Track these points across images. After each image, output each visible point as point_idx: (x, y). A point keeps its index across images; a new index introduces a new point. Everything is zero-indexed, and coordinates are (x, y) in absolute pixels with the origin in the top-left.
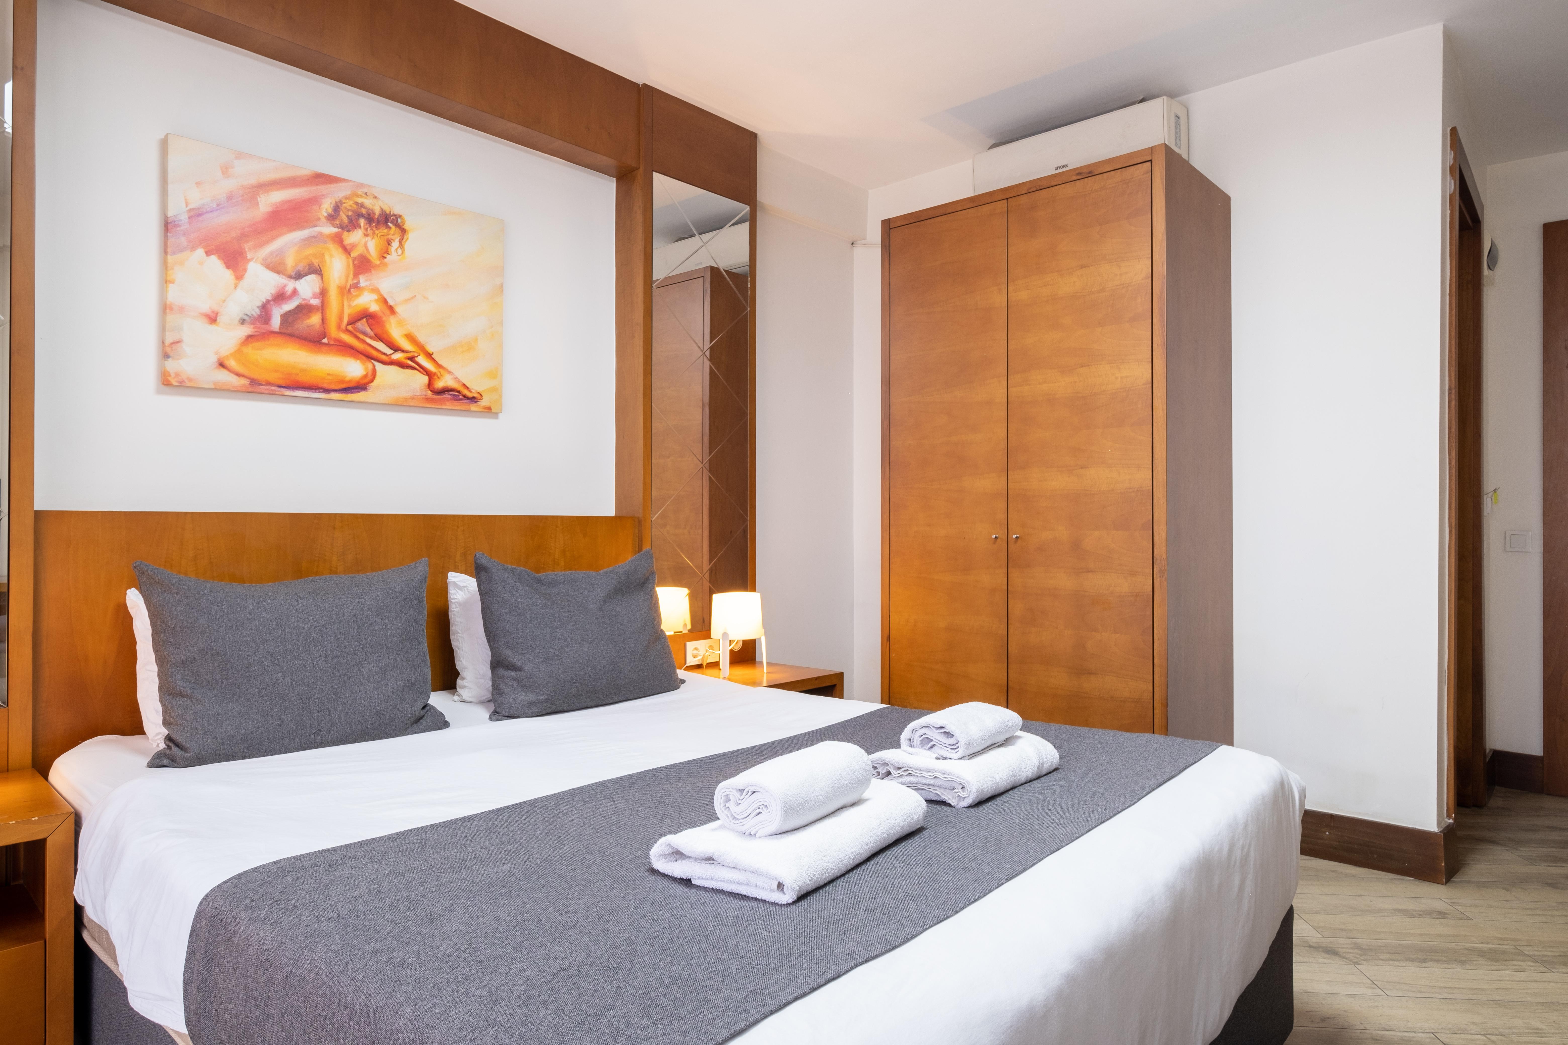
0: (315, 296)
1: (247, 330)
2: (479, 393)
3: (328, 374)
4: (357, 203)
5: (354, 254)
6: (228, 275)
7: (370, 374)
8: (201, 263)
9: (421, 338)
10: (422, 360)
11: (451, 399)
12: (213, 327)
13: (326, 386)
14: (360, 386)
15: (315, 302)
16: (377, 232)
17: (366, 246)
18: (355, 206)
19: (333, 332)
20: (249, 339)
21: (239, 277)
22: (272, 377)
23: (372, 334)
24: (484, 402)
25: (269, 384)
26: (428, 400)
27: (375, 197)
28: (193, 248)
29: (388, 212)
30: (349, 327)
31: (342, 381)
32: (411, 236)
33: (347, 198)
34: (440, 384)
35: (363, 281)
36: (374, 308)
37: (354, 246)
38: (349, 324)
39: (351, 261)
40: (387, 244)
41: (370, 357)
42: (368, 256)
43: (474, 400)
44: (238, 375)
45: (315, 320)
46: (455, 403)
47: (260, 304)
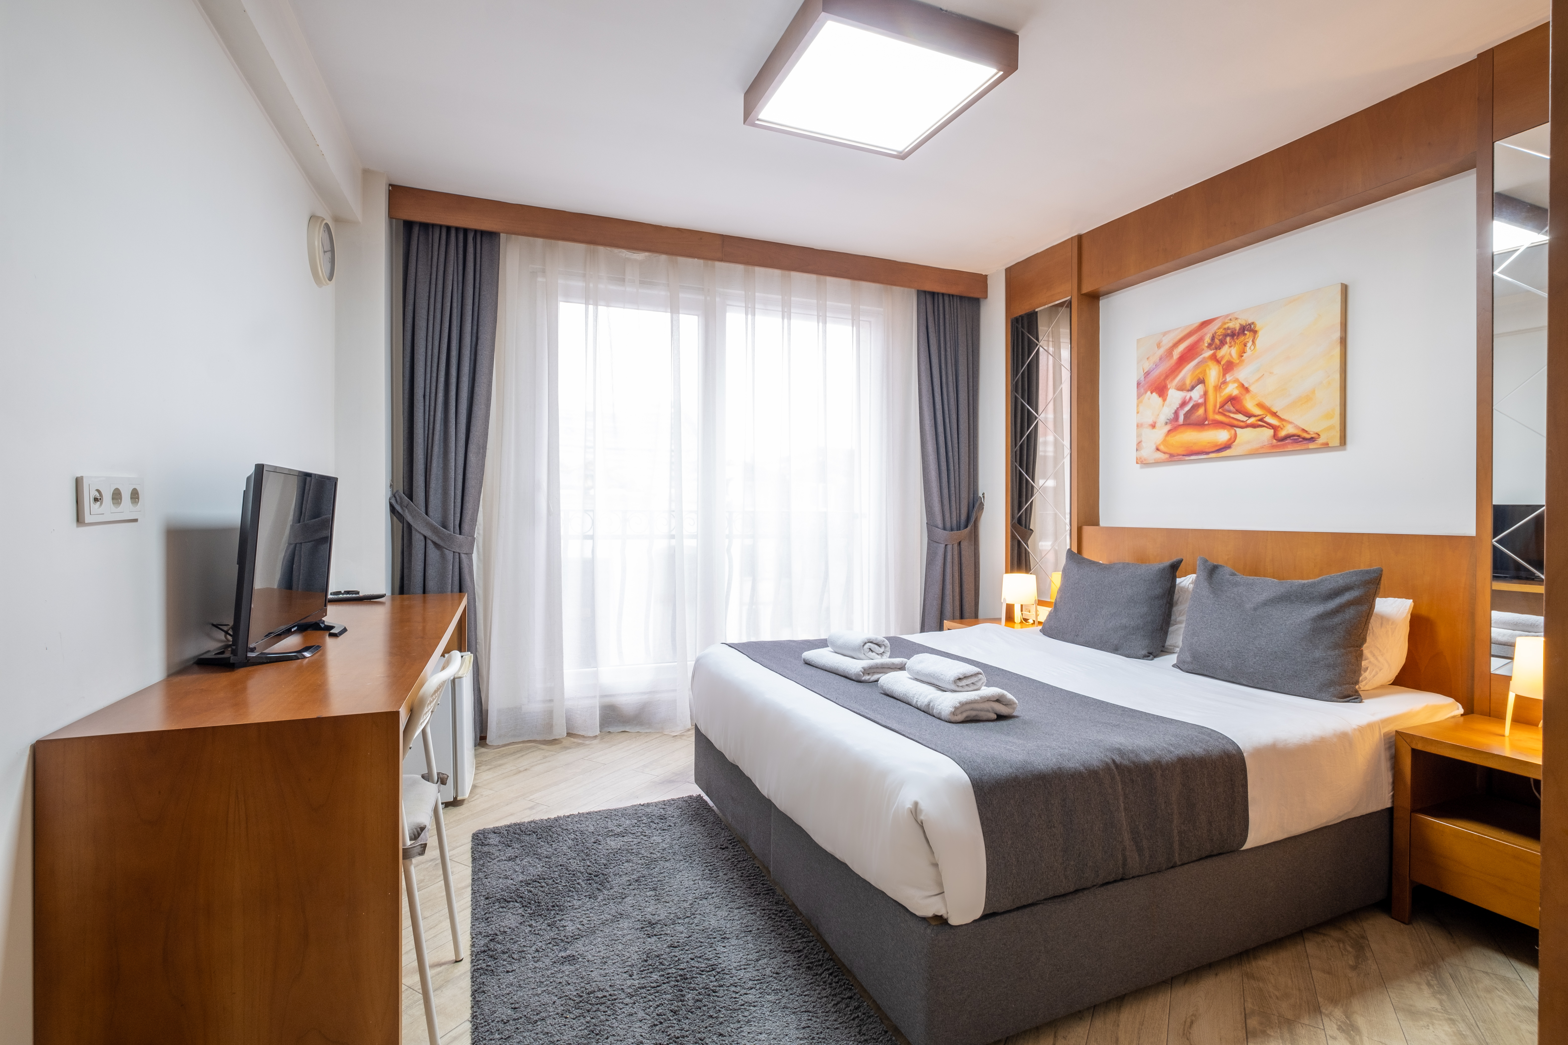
0: (1201, 397)
1: (1168, 427)
2: (1317, 433)
3: (1208, 443)
4: (1225, 329)
5: (1222, 363)
6: (1160, 400)
7: (1233, 437)
8: (1149, 399)
9: (1268, 403)
10: (1270, 419)
11: (1292, 443)
12: (1154, 430)
13: (1207, 450)
14: (1227, 446)
15: (1201, 401)
16: (1237, 341)
17: (1230, 354)
18: (1224, 331)
19: (1212, 416)
20: (1170, 431)
21: (1164, 400)
22: (1180, 451)
23: (1235, 410)
24: (1321, 440)
25: (1178, 455)
26: (1273, 447)
27: (1237, 319)
28: (1146, 392)
29: (1245, 325)
30: (1220, 410)
31: (1216, 446)
32: (1260, 334)
33: (1219, 328)
34: (1282, 433)
35: (1229, 378)
36: (1235, 392)
37: (1223, 357)
38: (1220, 408)
39: (1221, 368)
40: (1243, 346)
41: (1233, 426)
42: (1232, 360)
43: (1312, 440)
44: (1164, 453)
45: (1201, 411)
46: (1296, 445)
47: (1174, 411)
